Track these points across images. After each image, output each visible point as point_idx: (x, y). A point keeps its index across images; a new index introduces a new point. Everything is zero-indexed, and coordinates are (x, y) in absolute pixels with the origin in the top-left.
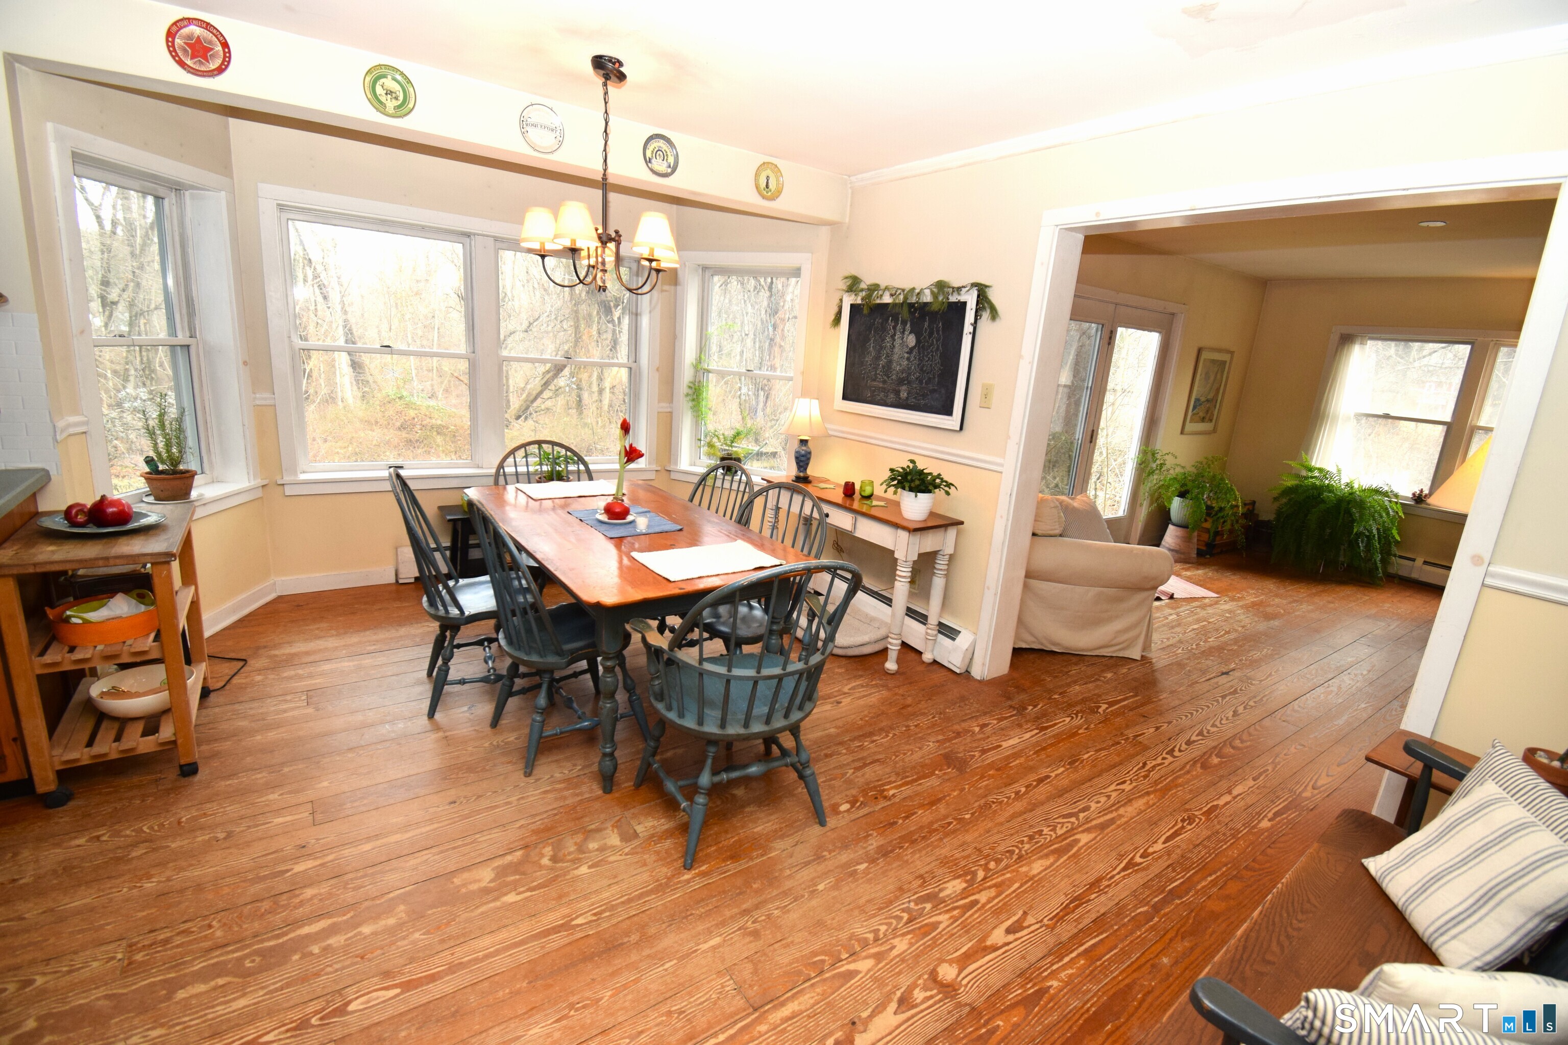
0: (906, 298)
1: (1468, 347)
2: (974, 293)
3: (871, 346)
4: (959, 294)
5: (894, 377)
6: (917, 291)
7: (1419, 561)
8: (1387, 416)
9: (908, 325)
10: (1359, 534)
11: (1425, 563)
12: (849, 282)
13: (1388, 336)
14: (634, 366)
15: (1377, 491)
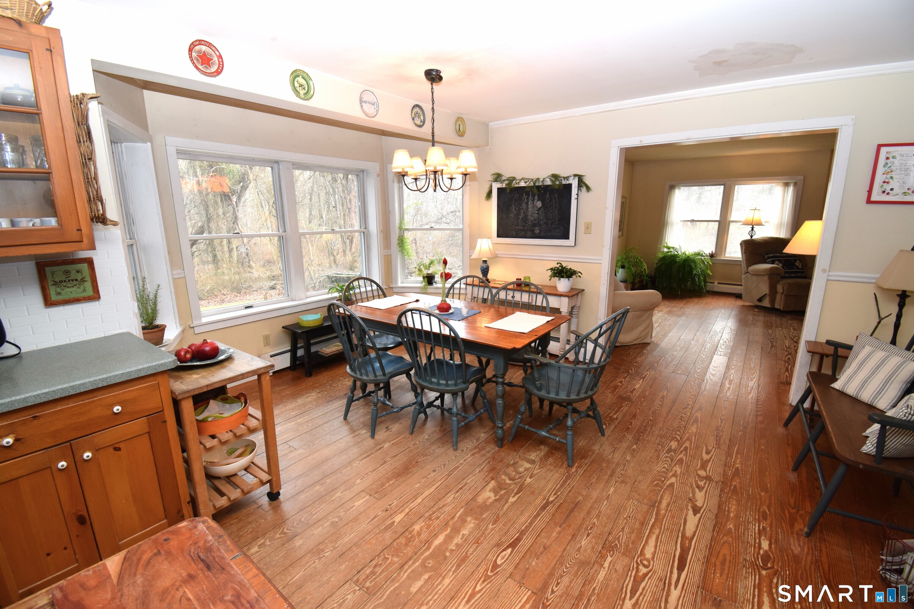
0: (534, 183)
1: (723, 186)
2: (577, 179)
3: (513, 208)
4: (568, 180)
5: (530, 223)
6: (542, 180)
7: (716, 283)
8: (693, 221)
9: (536, 197)
10: (695, 274)
11: (719, 283)
12: (495, 176)
13: (689, 185)
14: (365, 231)
15: (698, 254)
